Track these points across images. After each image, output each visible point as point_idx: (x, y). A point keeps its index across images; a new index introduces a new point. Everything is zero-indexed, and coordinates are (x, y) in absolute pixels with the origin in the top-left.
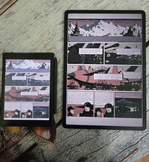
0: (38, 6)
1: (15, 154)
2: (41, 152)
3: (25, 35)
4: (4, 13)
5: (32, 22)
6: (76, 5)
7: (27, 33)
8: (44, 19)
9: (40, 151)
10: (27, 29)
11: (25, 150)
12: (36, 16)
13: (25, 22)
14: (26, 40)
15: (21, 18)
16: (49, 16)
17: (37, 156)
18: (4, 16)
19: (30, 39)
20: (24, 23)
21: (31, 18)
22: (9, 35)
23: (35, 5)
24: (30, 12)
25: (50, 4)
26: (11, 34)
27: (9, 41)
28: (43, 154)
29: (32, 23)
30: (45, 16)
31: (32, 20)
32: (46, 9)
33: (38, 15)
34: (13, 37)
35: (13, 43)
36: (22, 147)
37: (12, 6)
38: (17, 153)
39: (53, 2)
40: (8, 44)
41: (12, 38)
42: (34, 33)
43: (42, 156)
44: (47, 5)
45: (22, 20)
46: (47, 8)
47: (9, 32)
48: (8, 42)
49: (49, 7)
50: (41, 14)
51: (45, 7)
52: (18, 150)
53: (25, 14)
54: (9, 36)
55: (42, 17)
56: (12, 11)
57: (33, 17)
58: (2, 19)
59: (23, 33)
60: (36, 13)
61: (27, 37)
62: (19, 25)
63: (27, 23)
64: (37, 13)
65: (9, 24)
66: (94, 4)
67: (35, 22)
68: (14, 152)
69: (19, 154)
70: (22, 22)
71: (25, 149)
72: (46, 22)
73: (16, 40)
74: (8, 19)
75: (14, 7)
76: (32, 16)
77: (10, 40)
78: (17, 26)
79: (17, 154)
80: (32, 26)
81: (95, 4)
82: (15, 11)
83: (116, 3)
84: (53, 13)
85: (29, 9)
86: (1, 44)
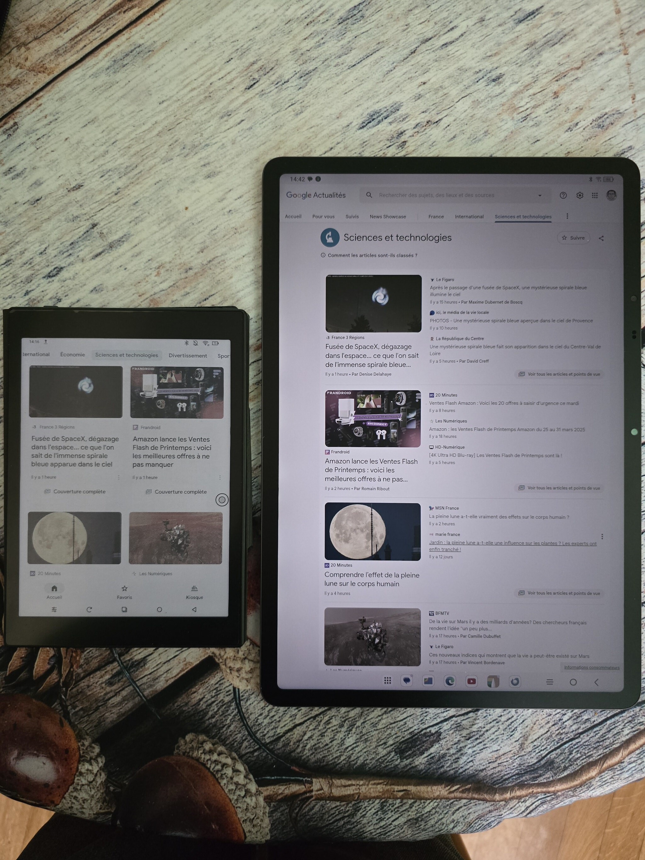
0: (265, 32)
1: (118, 699)
2: (231, 702)
3: (196, 159)
4: (106, 49)
5: (232, 101)
6: (446, 45)
7: (203, 154)
8: (289, 92)
9: (227, 699)
10: (205, 136)
11: (161, 685)
12: (256, 76)
13: (202, 97)
14: (198, 185)
15: (182, 77)
16: (314, 81)
17: (213, 717)
18: (105, 63)
19: (217, 180)
20: (195, 102)
21: (231, 81)
22: (123, 155)
23: (253, 24)
24: (226, 56)
25: (325, 26)
26: (132, 151)
27: (120, 184)
28: (240, 711)
29: (232, 107)
30: (295, 82)
31: (236, 93)
32: (306, 45)
33: (266, 71)
34: (140, 168)
35: (135, 192)
36: (147, 672)
37: (147, 20)
38: (124, 693)
39: (337, 16)
40: (115, 198)
41: (136, 171)
42: (238, 156)
43: (238, 718)
44: (308, 31)
45: (189, 88)
46: (311, 43)
47: (124, 138)
48: (114, 188)
49: (317, 39)
50: (279, 71)
51: (299, 38)
52: (132, 682)
53: (203, 63)
54: (122, 161)
55: (281, 83)
56: (141, 42)
57: (238, 80)
58: (95, 75)
59: (186, 151)
60: (253, 63)
61: (205, 170)
62: (171, 109)
63: (208, 105)
64: (260, 64)
65: (124, 101)
66: (532, 44)
67: (245, 102)
68: (108, 689)
69: (137, 699)
70: (185, 100)
71: (162, 678)
72: (297, 107)
73: (151, 181)
74: (120, 76)
75: (152, 26)
76: (234, 74)
77: (124, 179)
78: (163, 115)
79: (124, 699)
80: (232, 121)
81: (537, 46)
82: (159, 44)
83: (631, 50)
84: (334, 70)
85: (224, 37)
86: (78, 195)
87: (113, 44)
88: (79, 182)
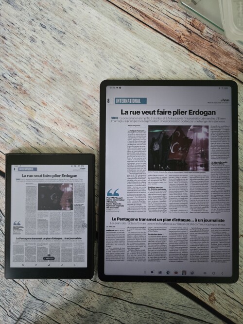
0: (153, 65)
3: (100, 58)
5: (124, 63)
7: (103, 60)
10: (109, 59)
12: (136, 68)
13: (122, 53)
14: (91, 62)
15: (126, 43)
18: (121, 16)
19: (96, 68)
20: (119, 51)
21: (131, 61)
23: (154, 61)
24: (139, 55)
26: (94, 36)
31: (127, 63)
33: (139, 71)
34: (90, 41)
35: (81, 42)
37: (141, 24)
40: (76, 36)
41: (88, 40)
45: (123, 47)
47: (98, 32)
48: (79, 35)
53: (133, 48)
54: (90, 34)
56: (133, 25)
58: (115, 14)
59: (101, 54)
61: (97, 63)
62: (114, 43)
63: (120, 55)
64: (141, 68)
65: (110, 26)
67: (126, 68)
70: (119, 47)
73: (86, 46)
74: (118, 22)
75: (139, 27)
76: (134, 60)
77: (84, 37)
78: (111, 42)
82: (134, 31)
85: (145, 52)
86: (73, 24)
87: (129, 16)
88: (77, 23)
